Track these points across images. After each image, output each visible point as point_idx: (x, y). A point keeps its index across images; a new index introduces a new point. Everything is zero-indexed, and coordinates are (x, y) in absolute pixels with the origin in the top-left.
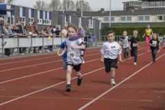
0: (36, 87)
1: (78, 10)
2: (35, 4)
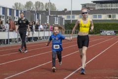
1: (47, 10)
2: (14, 5)
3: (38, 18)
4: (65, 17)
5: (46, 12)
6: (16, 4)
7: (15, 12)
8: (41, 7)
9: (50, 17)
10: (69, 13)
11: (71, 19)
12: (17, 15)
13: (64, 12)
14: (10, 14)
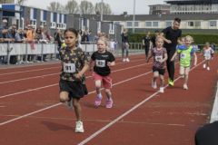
0: (41, 104)
1: (98, 13)
2: (49, 6)
3: (85, 24)
4: (124, 24)
5: (97, 17)
6: (53, 5)
7: (52, 15)
8: (89, 9)
9: (102, 23)
10: (130, 18)
11: (133, 27)
12: (55, 20)
13: (123, 17)
14: (45, 19)
